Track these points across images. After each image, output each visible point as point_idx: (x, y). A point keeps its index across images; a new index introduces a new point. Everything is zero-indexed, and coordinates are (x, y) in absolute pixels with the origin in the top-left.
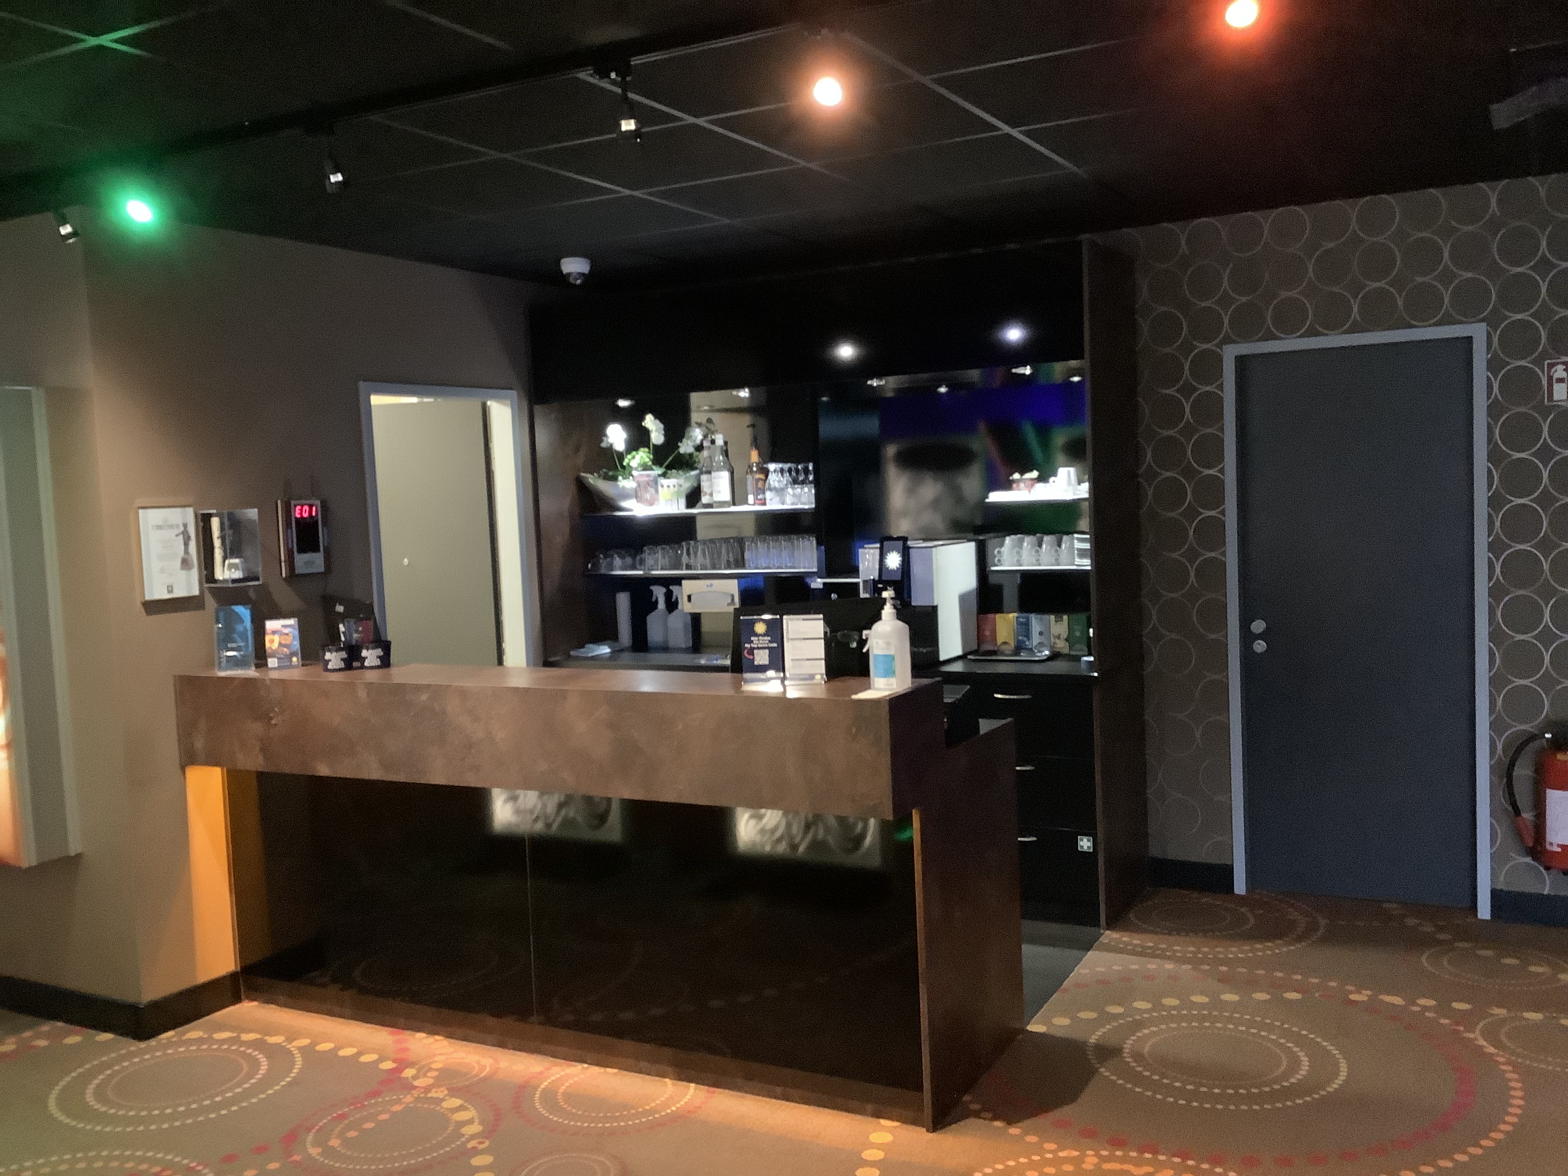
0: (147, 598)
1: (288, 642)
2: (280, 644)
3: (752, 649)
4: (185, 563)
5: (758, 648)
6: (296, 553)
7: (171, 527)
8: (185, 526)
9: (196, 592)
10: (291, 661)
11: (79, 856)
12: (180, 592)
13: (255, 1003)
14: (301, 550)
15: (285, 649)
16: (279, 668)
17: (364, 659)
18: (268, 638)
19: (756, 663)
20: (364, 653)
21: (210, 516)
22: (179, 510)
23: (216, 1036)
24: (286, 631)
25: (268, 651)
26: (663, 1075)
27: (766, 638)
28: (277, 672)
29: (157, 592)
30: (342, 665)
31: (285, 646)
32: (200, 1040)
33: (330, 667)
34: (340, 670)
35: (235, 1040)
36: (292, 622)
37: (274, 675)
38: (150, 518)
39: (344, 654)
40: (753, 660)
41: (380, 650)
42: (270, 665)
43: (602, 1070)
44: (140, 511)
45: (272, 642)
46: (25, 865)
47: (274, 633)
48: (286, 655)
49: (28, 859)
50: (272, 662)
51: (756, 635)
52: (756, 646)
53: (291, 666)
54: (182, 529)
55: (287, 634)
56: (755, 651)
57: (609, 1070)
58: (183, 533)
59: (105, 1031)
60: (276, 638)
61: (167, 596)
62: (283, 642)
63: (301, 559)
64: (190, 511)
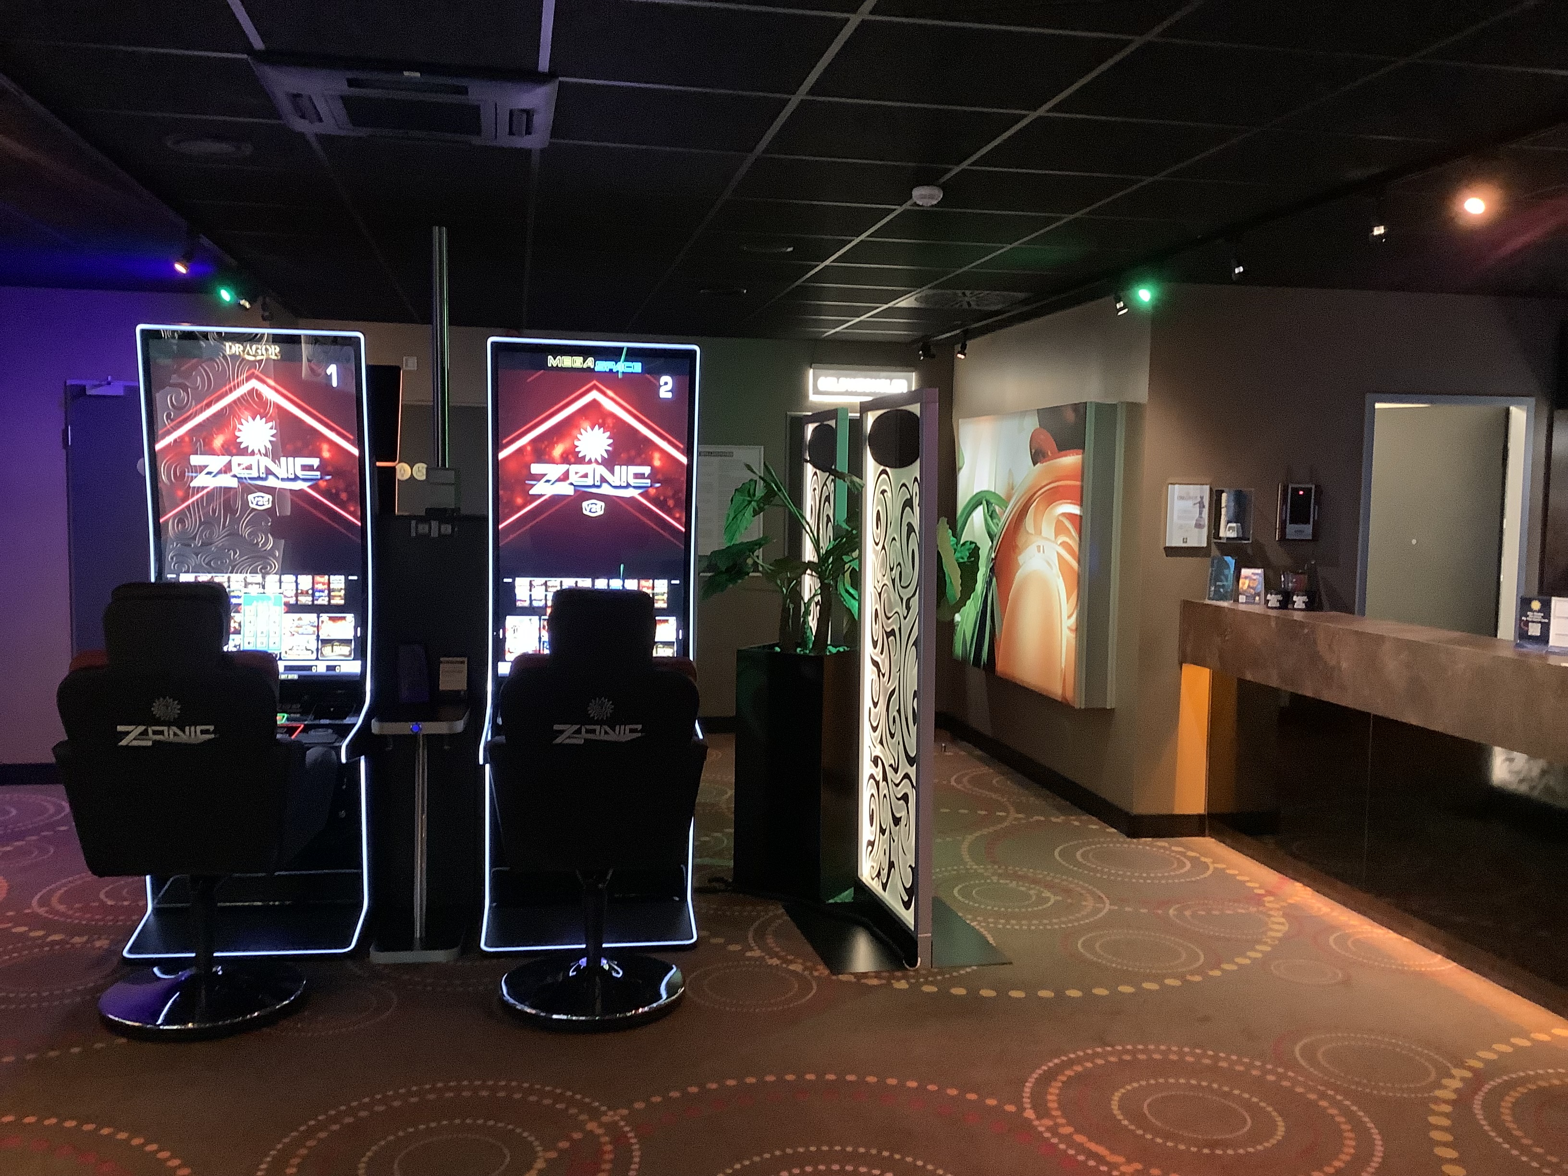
0: (1167, 545)
1: (1255, 586)
2: (1249, 586)
3: (1528, 622)
4: (1199, 526)
5: (1533, 622)
6: (1288, 524)
7: (1190, 498)
8: (1202, 498)
9: (1205, 545)
10: (1254, 599)
11: (1112, 710)
12: (1192, 543)
13: (1213, 840)
14: (1292, 522)
15: (1252, 590)
16: (1246, 603)
17: (1295, 602)
18: (1241, 581)
19: (1529, 634)
20: (1295, 598)
21: (1223, 492)
22: (1199, 486)
23: (1173, 848)
24: (1255, 577)
25: (1241, 590)
26: (1437, 952)
27: (1539, 614)
28: (1244, 605)
29: (1175, 541)
30: (1278, 605)
31: (1252, 588)
32: (1164, 847)
33: (1269, 605)
34: (1275, 608)
35: (1183, 854)
36: (1260, 571)
37: (1242, 607)
38: (1176, 491)
39: (1280, 597)
40: (1527, 631)
41: (1306, 597)
42: (1240, 601)
43: (1399, 937)
44: (1170, 486)
45: (1244, 584)
46: (1077, 706)
47: (1246, 578)
48: (1252, 594)
49: (1079, 704)
50: (1242, 599)
51: (1531, 610)
52: (1530, 620)
53: (1254, 603)
54: (1199, 500)
55: (1255, 580)
56: (1530, 624)
57: (1405, 939)
58: (1199, 503)
59: (1112, 827)
60: (1247, 582)
61: (1181, 544)
62: (1251, 585)
63: (1292, 530)
64: (1207, 488)
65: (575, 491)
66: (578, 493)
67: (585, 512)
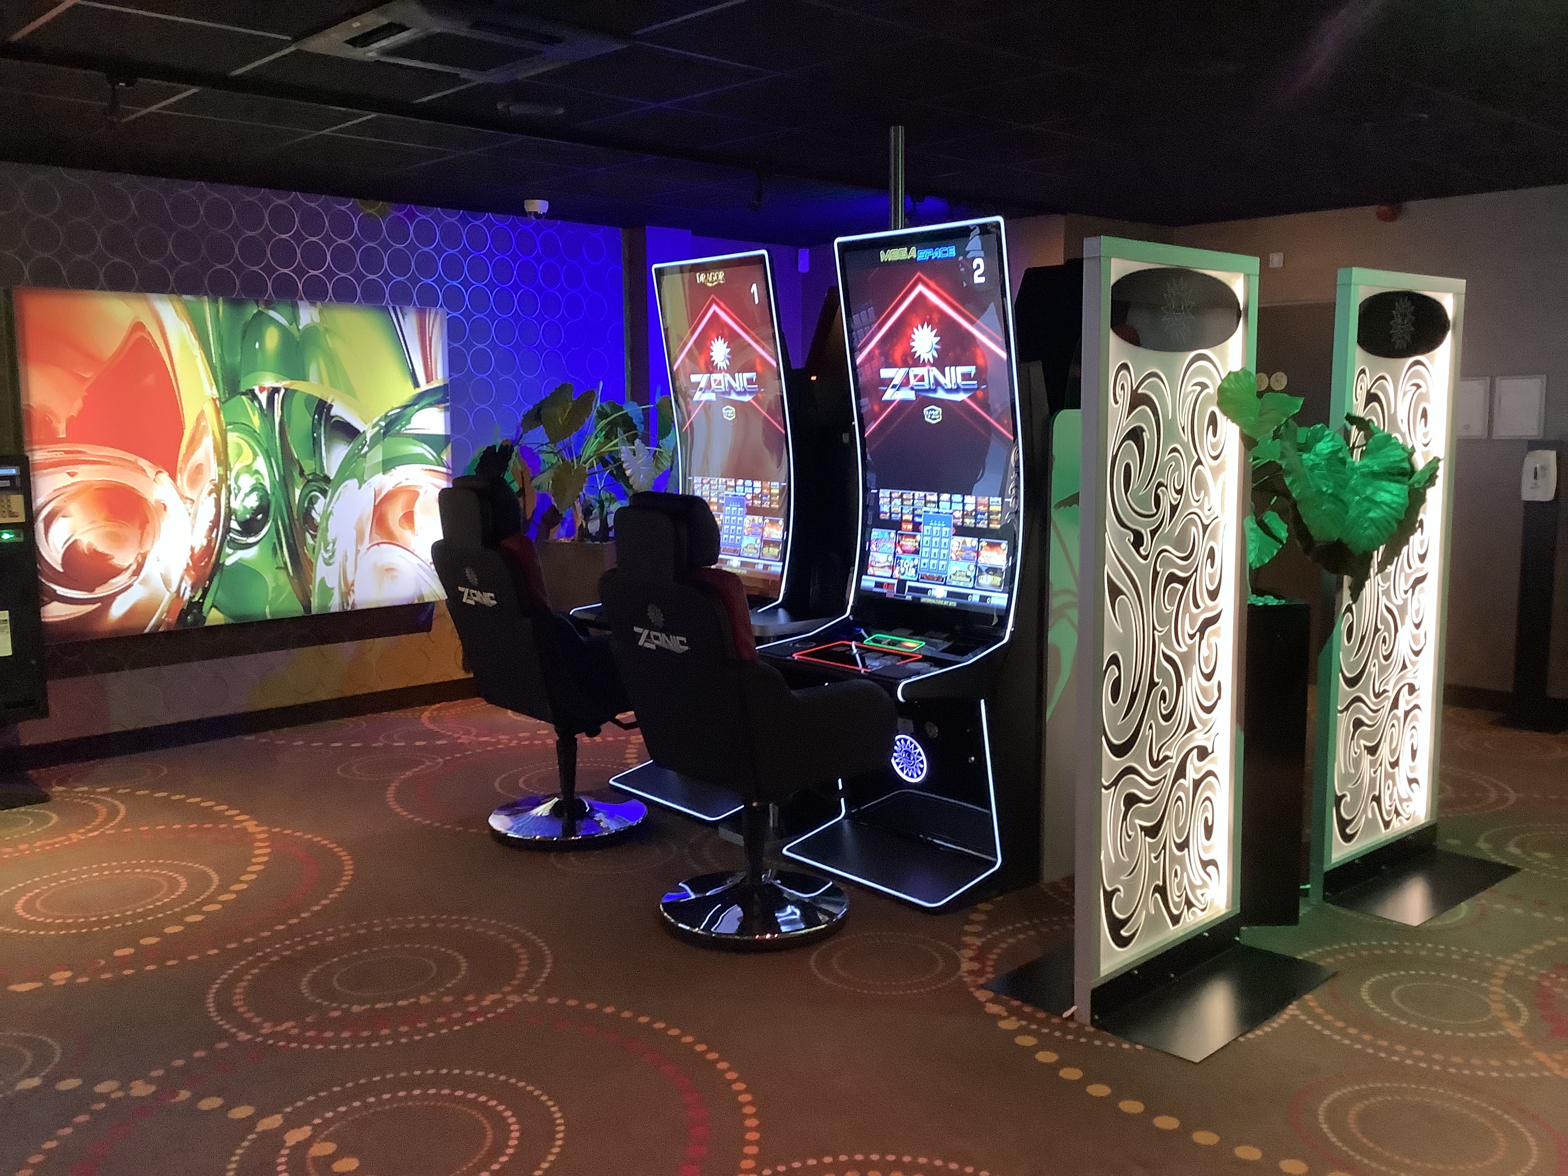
65: (917, 396)
66: (919, 398)
67: (926, 419)
